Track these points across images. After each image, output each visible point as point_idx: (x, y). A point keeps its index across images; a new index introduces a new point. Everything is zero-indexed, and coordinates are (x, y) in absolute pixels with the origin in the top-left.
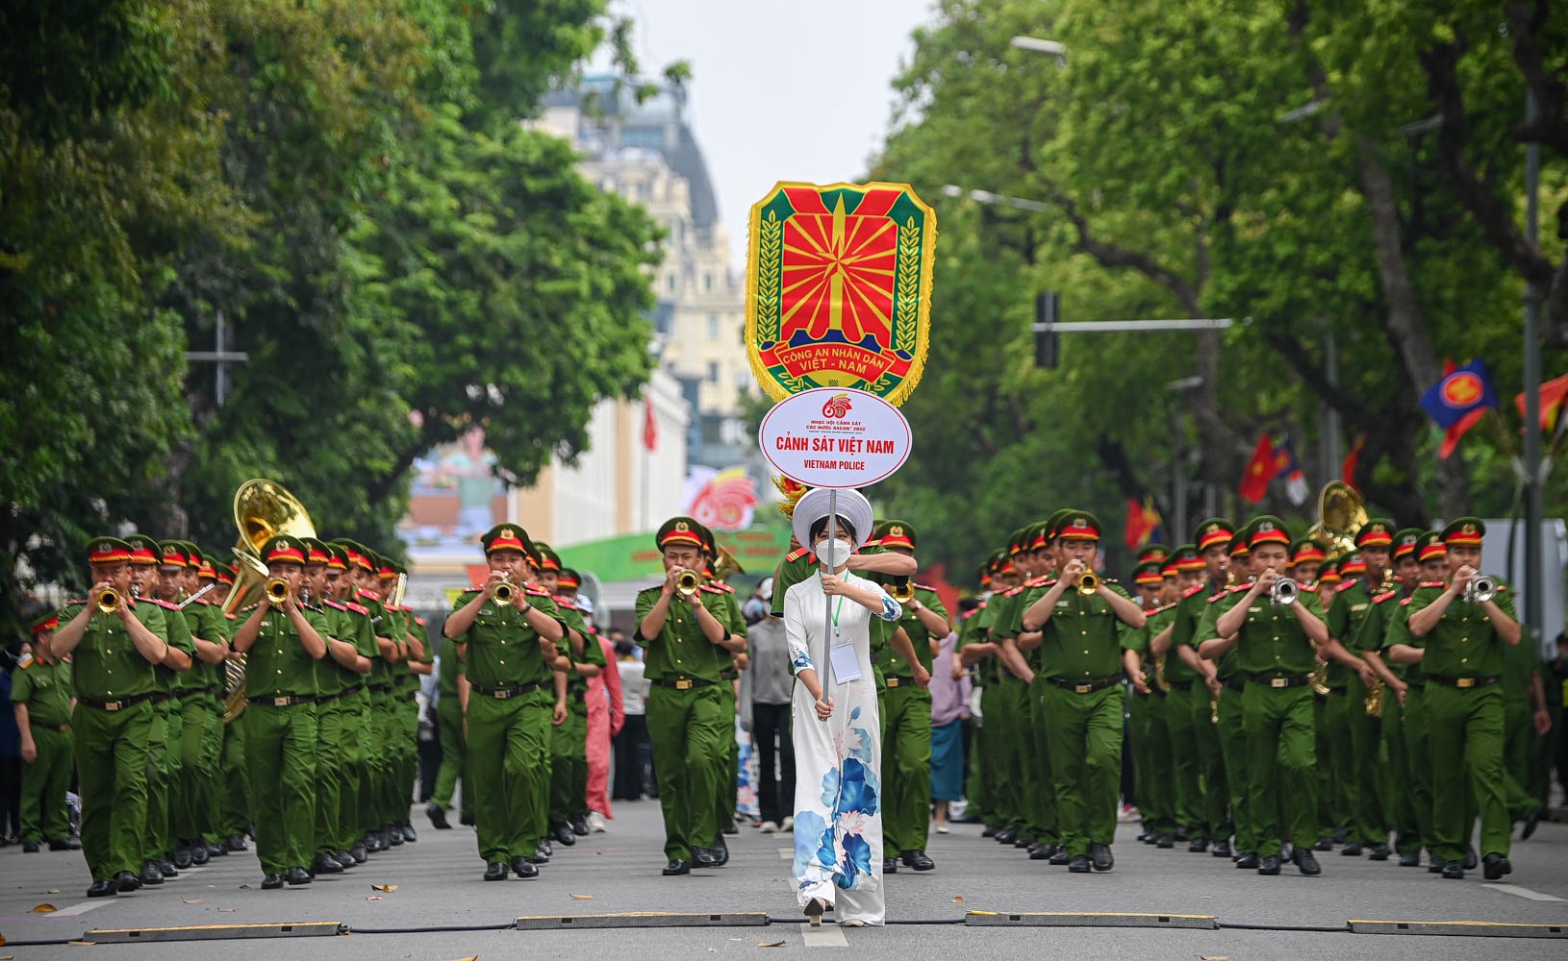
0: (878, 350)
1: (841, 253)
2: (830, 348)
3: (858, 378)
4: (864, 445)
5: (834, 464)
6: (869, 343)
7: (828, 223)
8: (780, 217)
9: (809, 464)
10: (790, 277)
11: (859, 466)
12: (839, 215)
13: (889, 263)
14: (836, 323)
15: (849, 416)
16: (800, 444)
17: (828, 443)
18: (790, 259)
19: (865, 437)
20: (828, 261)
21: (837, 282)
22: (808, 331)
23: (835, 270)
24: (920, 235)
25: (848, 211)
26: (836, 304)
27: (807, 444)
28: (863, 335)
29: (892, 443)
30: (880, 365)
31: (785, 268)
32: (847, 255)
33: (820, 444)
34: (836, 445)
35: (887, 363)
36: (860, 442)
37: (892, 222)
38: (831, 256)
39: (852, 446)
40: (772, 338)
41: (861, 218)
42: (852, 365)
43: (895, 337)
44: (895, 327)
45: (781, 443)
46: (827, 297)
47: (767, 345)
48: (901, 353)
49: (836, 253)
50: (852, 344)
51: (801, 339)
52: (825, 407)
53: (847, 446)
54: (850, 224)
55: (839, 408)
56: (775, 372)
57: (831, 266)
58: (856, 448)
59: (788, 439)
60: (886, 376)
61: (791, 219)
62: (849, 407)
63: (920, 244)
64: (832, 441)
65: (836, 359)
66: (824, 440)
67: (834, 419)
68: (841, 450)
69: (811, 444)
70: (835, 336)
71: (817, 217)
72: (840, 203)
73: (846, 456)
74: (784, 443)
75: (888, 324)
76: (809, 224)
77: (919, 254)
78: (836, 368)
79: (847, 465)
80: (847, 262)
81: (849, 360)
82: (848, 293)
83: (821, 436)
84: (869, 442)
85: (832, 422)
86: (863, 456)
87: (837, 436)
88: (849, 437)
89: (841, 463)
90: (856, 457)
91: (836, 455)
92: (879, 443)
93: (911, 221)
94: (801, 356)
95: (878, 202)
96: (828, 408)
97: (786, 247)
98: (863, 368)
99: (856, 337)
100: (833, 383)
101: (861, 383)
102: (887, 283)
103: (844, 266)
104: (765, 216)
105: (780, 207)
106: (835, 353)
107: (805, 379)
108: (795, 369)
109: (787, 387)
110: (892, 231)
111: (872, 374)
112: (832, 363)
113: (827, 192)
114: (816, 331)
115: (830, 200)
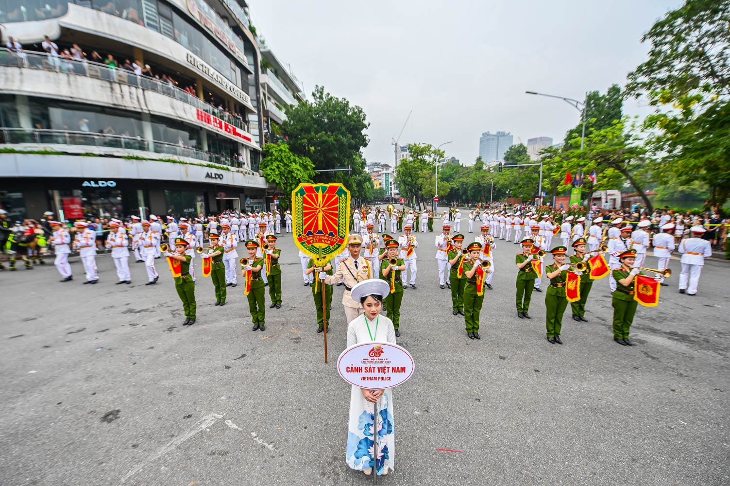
0: (334, 236)
1: (321, 206)
2: (319, 236)
3: (328, 245)
4: (390, 369)
5: (375, 378)
6: (331, 234)
7: (317, 196)
8: (301, 195)
9: (363, 379)
10: (305, 214)
11: (389, 379)
12: (320, 194)
13: (336, 209)
14: (320, 228)
15: (383, 356)
16: (358, 370)
17: (372, 369)
18: (305, 208)
19: (391, 366)
20: (317, 209)
21: (320, 215)
22: (312, 231)
23: (319, 212)
24: (346, 200)
25: (323, 193)
26: (320, 222)
27: (361, 370)
28: (329, 232)
29: (404, 368)
30: (335, 241)
31: (304, 211)
32: (323, 207)
33: (368, 370)
34: (376, 370)
35: (337, 240)
36: (388, 368)
37: (337, 196)
38: (318, 207)
39: (384, 370)
40: (301, 233)
41: (327, 195)
42: (326, 241)
43: (339, 232)
44: (339, 229)
45: (348, 370)
46: (317, 221)
47: (300, 235)
48: (341, 237)
49: (320, 206)
50: (326, 235)
51: (310, 233)
52: (370, 353)
53: (382, 370)
54: (324, 196)
55: (377, 352)
56: (302, 244)
57: (318, 210)
58: (386, 371)
59: (352, 368)
60: (337, 244)
61: (305, 196)
62: (382, 352)
63: (346, 203)
64: (374, 368)
65: (321, 240)
66: (370, 368)
67: (375, 358)
68: (379, 372)
69: (364, 370)
70: (320, 232)
71: (313, 195)
72: (320, 190)
73: (381, 375)
74: (350, 370)
75: (337, 228)
76: (311, 197)
77: (346, 206)
78: (321, 242)
79: (382, 379)
80: (323, 209)
81: (325, 240)
82: (324, 219)
83: (368, 365)
84: (393, 368)
85: (374, 359)
86: (390, 374)
87: (377, 366)
88: (382, 366)
89: (379, 378)
90: (387, 375)
91: (376, 374)
92: (398, 368)
93: (343, 195)
94: (310, 238)
95: (332, 189)
96: (372, 353)
97: (304, 205)
98: (329, 242)
99: (327, 232)
100: (320, 247)
101: (329, 246)
102: (336, 215)
103: (322, 211)
104: (297, 195)
105: (301, 192)
106: (321, 237)
107: (312, 245)
108: (309, 242)
109: (306, 248)
110: (337, 199)
111: (332, 243)
112: (320, 241)
113: (315, 187)
114: (314, 231)
115: (317, 189)
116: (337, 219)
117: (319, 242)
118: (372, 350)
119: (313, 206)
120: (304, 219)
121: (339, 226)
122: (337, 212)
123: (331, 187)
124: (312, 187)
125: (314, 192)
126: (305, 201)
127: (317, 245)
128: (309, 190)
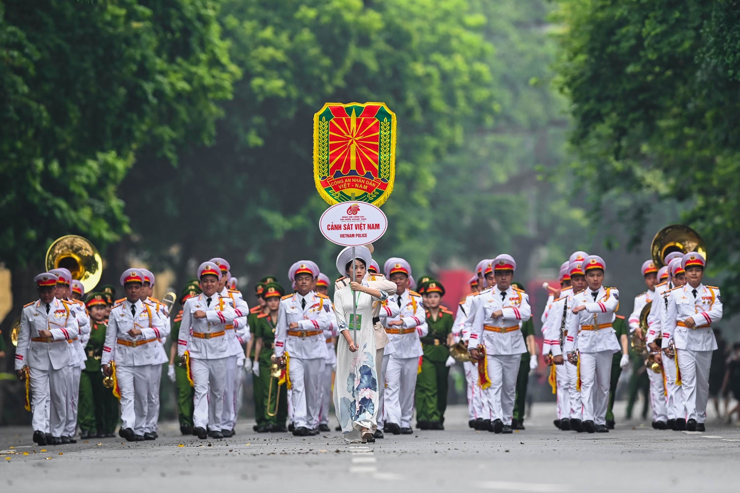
0: (373, 178)
1: (354, 135)
2: (351, 178)
4: (366, 226)
5: (353, 235)
6: (368, 175)
7: (349, 121)
8: (327, 119)
9: (342, 236)
10: (332, 147)
11: (365, 235)
12: (353, 118)
13: (376, 139)
14: (353, 167)
15: (359, 214)
16: (338, 227)
17: (350, 226)
18: (333, 138)
19: (366, 222)
20: (349, 139)
21: (353, 148)
23: (352, 143)
24: (390, 125)
25: (357, 116)
26: (353, 158)
28: (365, 172)
29: (379, 225)
30: (374, 185)
31: (330, 143)
32: (357, 136)
33: (347, 227)
34: (354, 227)
36: (364, 225)
37: (377, 120)
38: (350, 137)
39: (361, 227)
40: (326, 174)
41: (363, 119)
42: (361, 186)
43: (380, 172)
44: (380, 168)
45: (329, 227)
46: (349, 155)
47: (323, 178)
48: (383, 180)
49: (352, 135)
50: (361, 176)
51: (338, 174)
52: (348, 211)
53: (359, 227)
54: (358, 121)
55: (354, 210)
56: (327, 190)
57: (350, 141)
58: (363, 228)
59: (332, 225)
60: (377, 190)
61: (332, 120)
62: (359, 210)
63: (390, 130)
64: (352, 225)
65: (354, 183)
66: (348, 225)
67: (352, 215)
68: (356, 229)
70: (353, 172)
71: (344, 119)
72: (354, 113)
73: (358, 232)
74: (330, 227)
75: (377, 167)
76: (340, 122)
77: (390, 134)
78: (354, 187)
79: (359, 235)
80: (357, 139)
81: (360, 184)
82: (358, 153)
83: (347, 223)
84: (368, 225)
85: (351, 217)
86: (366, 231)
87: (354, 223)
88: (359, 223)
89: (357, 235)
90: (363, 232)
91: (354, 231)
92: (373, 224)
93: (385, 119)
94: (339, 182)
95: (370, 111)
96: (349, 211)
97: (330, 133)
98: (366, 187)
99: (362, 173)
100: (353, 194)
101: (365, 194)
102: (375, 148)
103: (356, 141)
104: (320, 119)
105: (327, 115)
106: (354, 180)
107: (341, 193)
108: (337, 188)
109: (333, 197)
110: (377, 124)
111: (370, 189)
112: (352, 185)
113: (346, 108)
114: (345, 171)
115: (349, 110)
116: (378, 154)
117: (351, 187)
118: (350, 208)
119: (342, 134)
120: (330, 153)
121: (380, 164)
122: (377, 143)
123: (368, 107)
124: (342, 108)
125: (345, 116)
126: (333, 128)
127: (348, 192)
128: (339, 112)
